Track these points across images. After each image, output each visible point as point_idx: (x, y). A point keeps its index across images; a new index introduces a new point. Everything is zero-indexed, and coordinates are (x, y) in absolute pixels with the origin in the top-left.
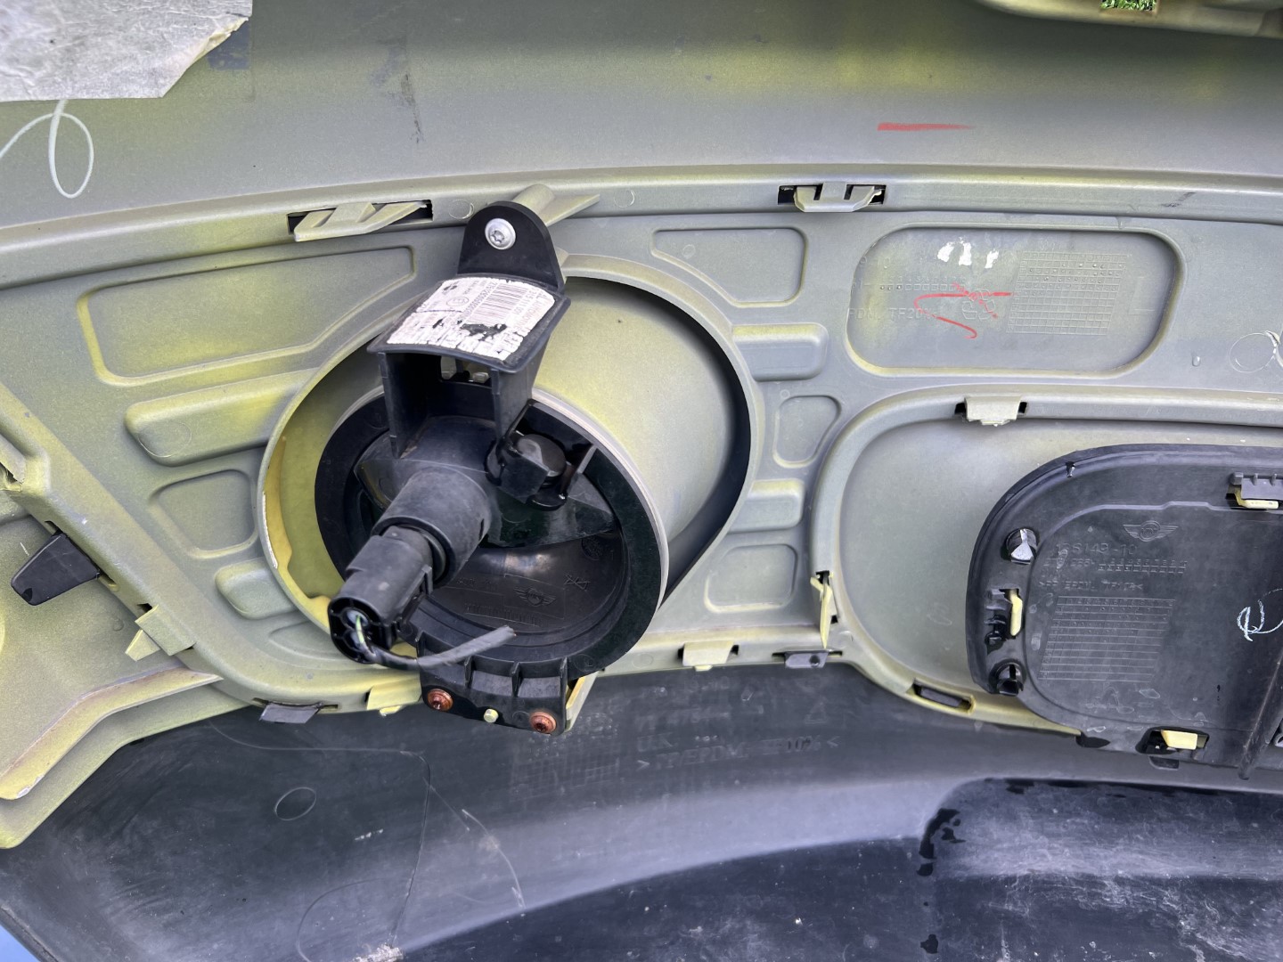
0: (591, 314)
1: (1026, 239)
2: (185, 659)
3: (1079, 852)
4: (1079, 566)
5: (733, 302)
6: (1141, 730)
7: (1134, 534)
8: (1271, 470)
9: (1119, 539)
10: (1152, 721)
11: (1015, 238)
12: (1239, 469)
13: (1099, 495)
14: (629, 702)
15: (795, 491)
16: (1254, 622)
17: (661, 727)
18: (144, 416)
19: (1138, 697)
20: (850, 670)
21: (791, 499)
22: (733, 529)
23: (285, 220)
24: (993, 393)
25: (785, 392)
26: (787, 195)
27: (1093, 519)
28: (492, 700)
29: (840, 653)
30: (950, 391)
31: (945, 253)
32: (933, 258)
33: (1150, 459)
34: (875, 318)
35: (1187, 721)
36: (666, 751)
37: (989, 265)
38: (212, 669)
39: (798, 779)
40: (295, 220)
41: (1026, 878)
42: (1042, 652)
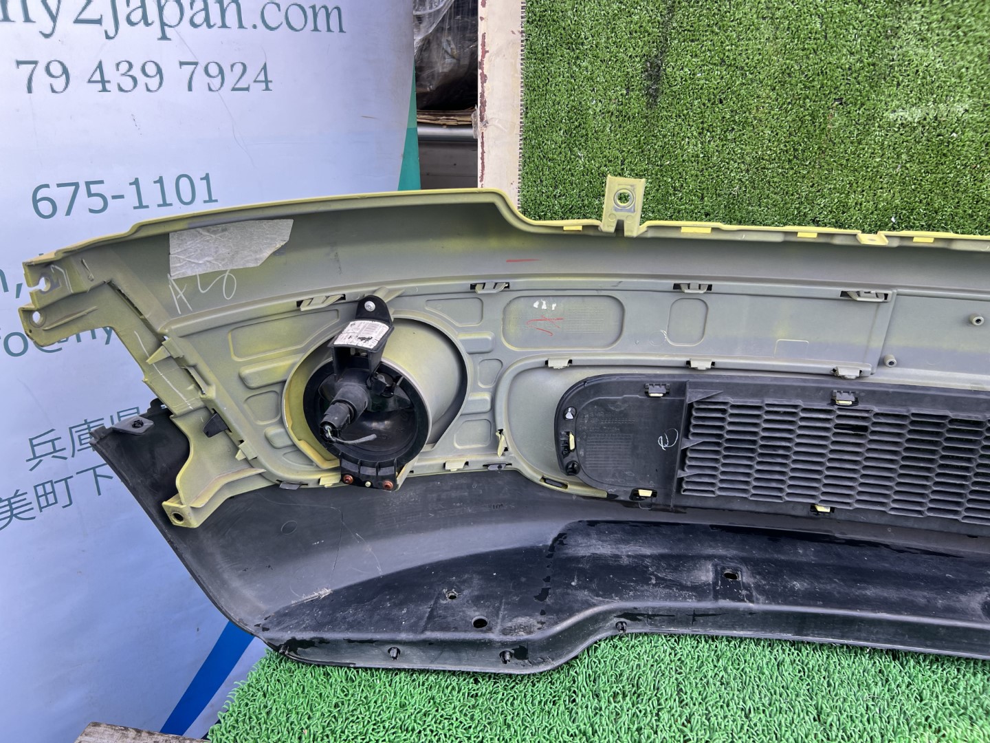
0: (403, 331)
1: (566, 298)
2: (252, 463)
3: (614, 547)
4: (594, 421)
5: (457, 324)
6: (630, 490)
7: (612, 408)
8: (659, 382)
9: (607, 411)
10: (634, 485)
11: (561, 298)
12: (648, 382)
13: (597, 393)
14: (425, 488)
15: (487, 397)
16: (665, 443)
17: (439, 500)
18: (246, 371)
19: (625, 475)
20: (517, 473)
21: (486, 400)
22: (464, 412)
23: (296, 303)
24: (559, 356)
25: (481, 358)
26: (473, 287)
27: (596, 403)
28: (368, 478)
29: (511, 464)
30: (543, 356)
31: (536, 305)
32: (532, 307)
33: (614, 379)
34: (512, 329)
35: (647, 485)
36: (442, 510)
37: (553, 309)
38: (263, 467)
39: (498, 522)
40: (299, 303)
41: (589, 556)
42: (584, 457)
